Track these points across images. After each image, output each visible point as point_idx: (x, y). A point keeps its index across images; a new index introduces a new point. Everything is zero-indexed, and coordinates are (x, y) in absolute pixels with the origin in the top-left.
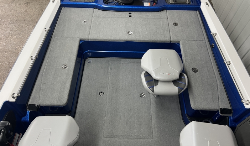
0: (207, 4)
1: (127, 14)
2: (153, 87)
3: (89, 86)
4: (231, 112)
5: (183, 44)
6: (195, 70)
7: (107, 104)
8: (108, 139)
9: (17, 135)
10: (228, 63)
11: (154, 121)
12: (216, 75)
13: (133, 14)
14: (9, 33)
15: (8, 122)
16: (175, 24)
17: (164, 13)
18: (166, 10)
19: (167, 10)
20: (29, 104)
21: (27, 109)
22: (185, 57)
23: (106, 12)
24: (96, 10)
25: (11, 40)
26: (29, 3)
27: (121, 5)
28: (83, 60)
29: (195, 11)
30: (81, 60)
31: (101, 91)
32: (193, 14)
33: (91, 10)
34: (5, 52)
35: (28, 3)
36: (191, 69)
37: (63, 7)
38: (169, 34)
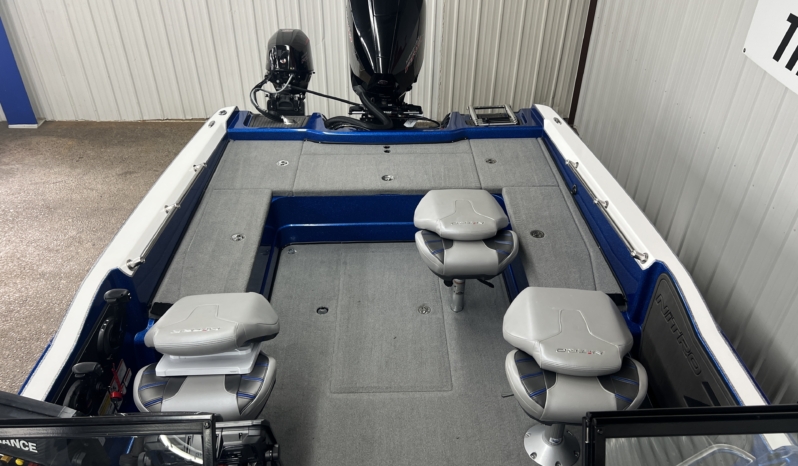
0: (558, 121)
1: (381, 148)
2: (441, 252)
3: (291, 297)
4: (624, 301)
5: (508, 193)
6: (536, 234)
7: (337, 329)
8: (341, 396)
9: (123, 367)
10: (604, 205)
11: (454, 356)
12: (586, 240)
13: (392, 148)
14: (73, 238)
15: (95, 363)
16: (490, 161)
17: (463, 145)
18: (469, 138)
19: (471, 140)
20: (156, 303)
21: (150, 314)
22: (515, 213)
23: (330, 146)
24: (308, 145)
25: (77, 253)
26: (131, 173)
27: (362, 131)
28: (276, 250)
29: (534, 139)
30: (271, 252)
31: (320, 306)
32: (531, 144)
33: (297, 144)
34: (61, 278)
35: (126, 173)
36: (528, 233)
37: (231, 142)
38: (476, 177)
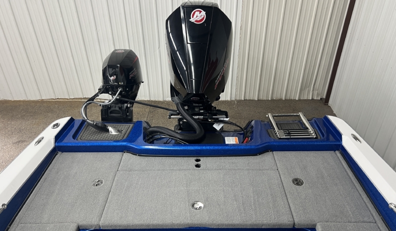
0: (356, 138)
1: (192, 161)
13: (204, 161)
16: (297, 182)
17: (268, 158)
18: (272, 151)
19: (274, 152)
23: (146, 159)
24: (127, 156)
29: (333, 152)
32: (331, 159)
33: (117, 155)
37: (60, 153)
38: (287, 206)
